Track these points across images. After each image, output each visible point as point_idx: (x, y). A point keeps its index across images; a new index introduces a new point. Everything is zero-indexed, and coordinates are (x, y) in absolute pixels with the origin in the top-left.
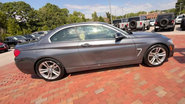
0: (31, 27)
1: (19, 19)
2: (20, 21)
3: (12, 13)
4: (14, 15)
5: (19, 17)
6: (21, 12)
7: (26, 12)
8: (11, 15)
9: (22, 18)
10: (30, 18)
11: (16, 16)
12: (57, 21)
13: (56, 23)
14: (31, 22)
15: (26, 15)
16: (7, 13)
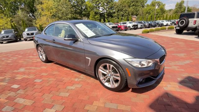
0: (108, 18)
1: (102, 10)
2: (101, 12)
3: (98, 5)
4: (99, 7)
5: (102, 9)
6: (104, 4)
7: (107, 4)
8: (97, 7)
9: (104, 9)
10: (109, 9)
11: (100, 7)
12: (127, 13)
13: (125, 15)
14: (109, 13)
15: (107, 7)
16: (95, 5)
